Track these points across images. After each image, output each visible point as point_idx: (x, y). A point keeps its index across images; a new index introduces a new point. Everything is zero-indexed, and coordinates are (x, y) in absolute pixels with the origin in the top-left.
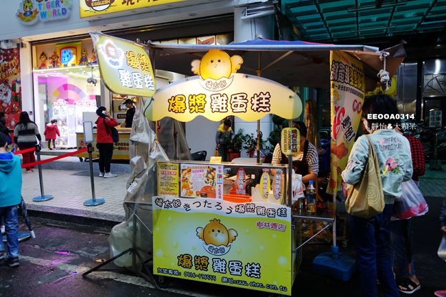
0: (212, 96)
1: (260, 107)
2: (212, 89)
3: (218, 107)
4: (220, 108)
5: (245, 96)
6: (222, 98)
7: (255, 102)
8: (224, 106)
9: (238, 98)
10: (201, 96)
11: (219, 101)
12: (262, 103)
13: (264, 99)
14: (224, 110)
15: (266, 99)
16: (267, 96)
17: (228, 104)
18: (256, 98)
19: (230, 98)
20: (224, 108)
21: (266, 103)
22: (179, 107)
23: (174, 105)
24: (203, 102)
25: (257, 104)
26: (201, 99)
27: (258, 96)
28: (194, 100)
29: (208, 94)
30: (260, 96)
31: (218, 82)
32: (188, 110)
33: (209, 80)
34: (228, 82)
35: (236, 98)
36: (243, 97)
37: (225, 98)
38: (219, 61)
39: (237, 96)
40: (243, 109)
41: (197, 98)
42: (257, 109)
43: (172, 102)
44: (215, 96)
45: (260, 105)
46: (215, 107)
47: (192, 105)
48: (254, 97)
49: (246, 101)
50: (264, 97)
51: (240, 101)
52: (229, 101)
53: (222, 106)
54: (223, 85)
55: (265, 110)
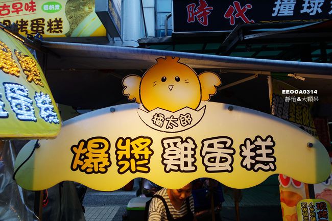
0: (165, 142)
1: (257, 162)
2: (164, 129)
3: (177, 162)
4: (182, 163)
5: (229, 142)
6: (185, 144)
7: (247, 152)
8: (190, 160)
9: (216, 145)
10: (142, 140)
11: (180, 151)
12: (261, 155)
13: (263, 147)
14: (190, 168)
15: (267, 147)
16: (270, 143)
17: (198, 156)
18: (249, 147)
19: (199, 145)
20: (190, 164)
21: (268, 155)
22: (96, 161)
23: (84, 157)
24: (147, 153)
25: (252, 158)
26: (141, 147)
27: (252, 143)
28: (127, 147)
29: (157, 137)
30: (256, 143)
31: (176, 115)
32: (114, 168)
33: (158, 111)
34: (196, 116)
35: (211, 146)
36: (225, 143)
37: (190, 145)
38: (178, 80)
39: (215, 142)
40: (227, 166)
41: (133, 143)
42: (253, 165)
43: (79, 151)
44: (171, 141)
45: (258, 159)
46: (170, 162)
47: (124, 158)
48: (245, 145)
49: (231, 151)
50: (263, 144)
51: (219, 153)
52: (198, 150)
53: (186, 159)
54: (186, 120)
55: (267, 168)
